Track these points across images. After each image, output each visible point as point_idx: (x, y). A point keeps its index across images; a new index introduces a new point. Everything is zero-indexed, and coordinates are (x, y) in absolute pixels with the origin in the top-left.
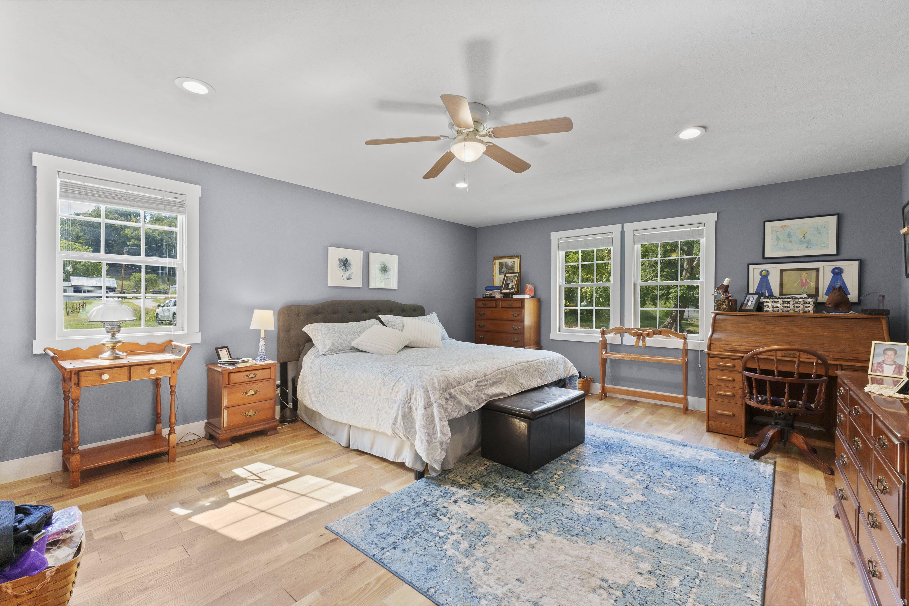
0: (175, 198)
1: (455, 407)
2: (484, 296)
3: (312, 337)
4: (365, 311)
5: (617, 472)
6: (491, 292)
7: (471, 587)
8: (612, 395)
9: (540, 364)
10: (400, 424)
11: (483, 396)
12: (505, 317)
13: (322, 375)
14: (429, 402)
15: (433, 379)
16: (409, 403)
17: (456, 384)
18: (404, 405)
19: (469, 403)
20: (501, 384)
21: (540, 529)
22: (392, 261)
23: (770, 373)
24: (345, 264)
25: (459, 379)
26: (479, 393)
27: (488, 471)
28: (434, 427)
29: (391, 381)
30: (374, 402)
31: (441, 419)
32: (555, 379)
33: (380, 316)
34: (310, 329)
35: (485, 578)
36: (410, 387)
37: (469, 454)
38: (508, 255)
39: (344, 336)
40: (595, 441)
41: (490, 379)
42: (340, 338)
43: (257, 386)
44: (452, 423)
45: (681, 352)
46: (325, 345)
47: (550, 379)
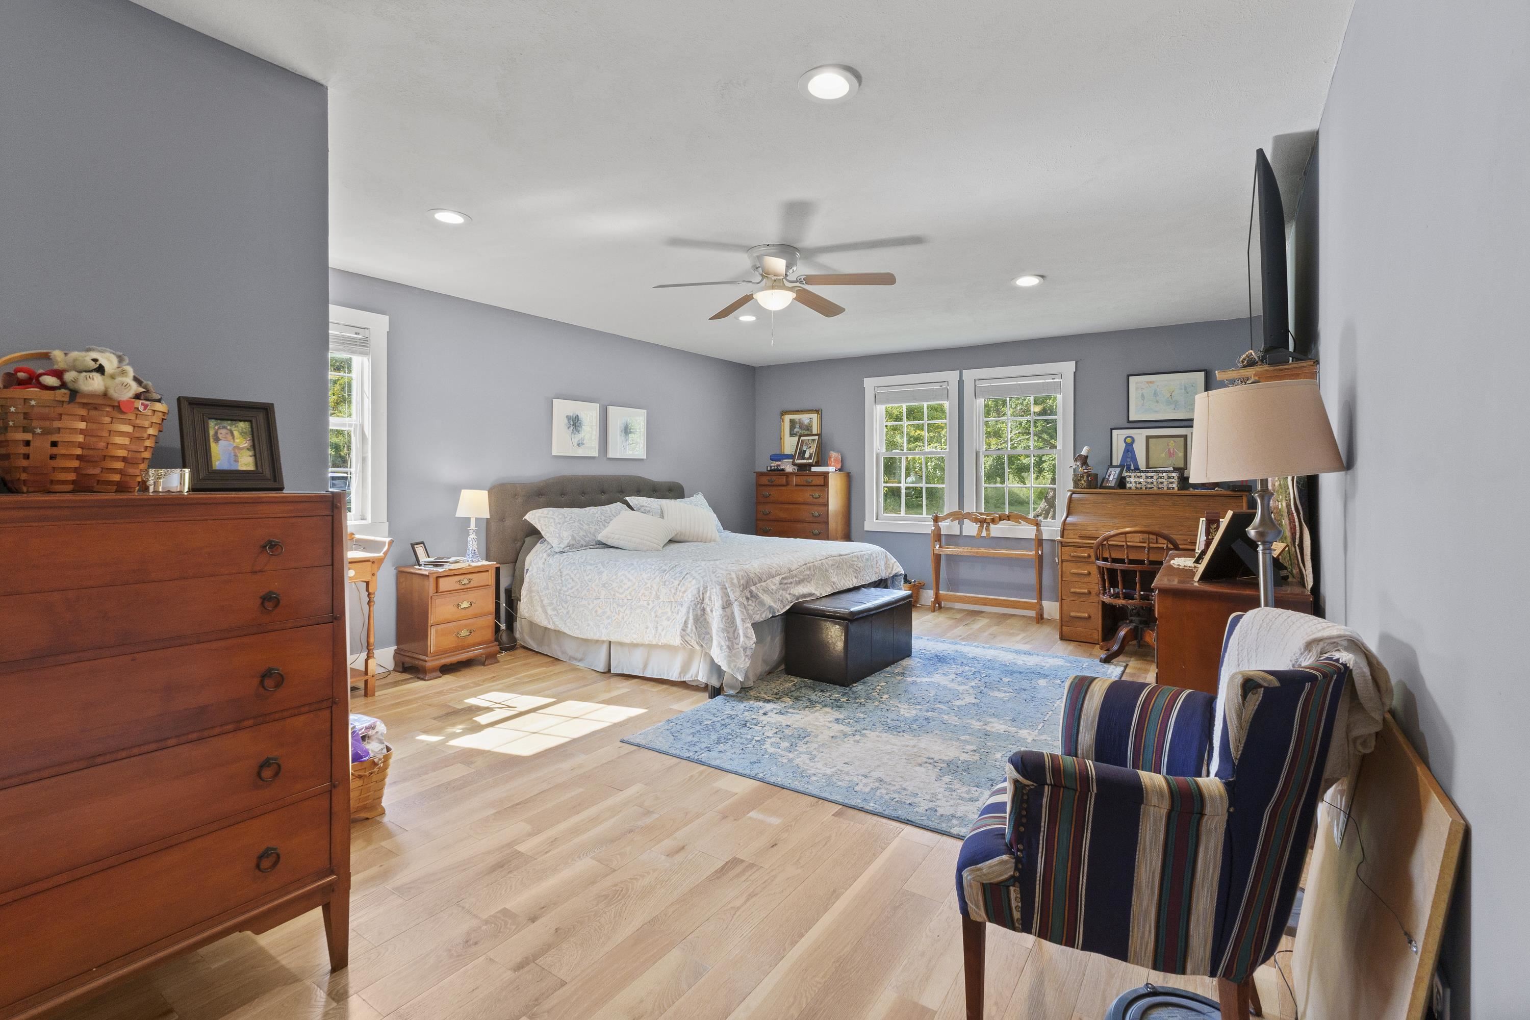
0: (356, 334)
1: (756, 609)
2: (769, 469)
3: (539, 529)
4: (603, 492)
5: (949, 681)
6: (779, 463)
7: (800, 770)
8: (949, 605)
9: (856, 559)
10: (692, 630)
11: (788, 597)
12: (800, 499)
13: (563, 579)
14: (727, 601)
15: (730, 574)
16: (702, 603)
17: (757, 581)
18: (696, 606)
19: (772, 604)
20: (809, 582)
21: (864, 729)
22: (638, 419)
23: (1121, 561)
24: (575, 423)
25: (760, 574)
26: (784, 592)
27: (797, 687)
28: (735, 631)
29: (675, 579)
30: (650, 607)
31: (743, 621)
32: (874, 578)
33: (627, 498)
34: (535, 517)
35: (812, 764)
36: (702, 583)
37: (770, 673)
38: (802, 409)
39: (586, 527)
40: (925, 654)
41: (796, 576)
42: (582, 529)
43: (472, 595)
44: (755, 626)
45: (1033, 542)
46: (562, 539)
47: (868, 578)
